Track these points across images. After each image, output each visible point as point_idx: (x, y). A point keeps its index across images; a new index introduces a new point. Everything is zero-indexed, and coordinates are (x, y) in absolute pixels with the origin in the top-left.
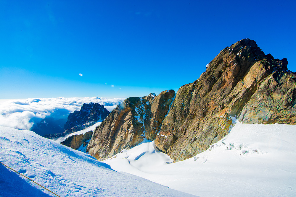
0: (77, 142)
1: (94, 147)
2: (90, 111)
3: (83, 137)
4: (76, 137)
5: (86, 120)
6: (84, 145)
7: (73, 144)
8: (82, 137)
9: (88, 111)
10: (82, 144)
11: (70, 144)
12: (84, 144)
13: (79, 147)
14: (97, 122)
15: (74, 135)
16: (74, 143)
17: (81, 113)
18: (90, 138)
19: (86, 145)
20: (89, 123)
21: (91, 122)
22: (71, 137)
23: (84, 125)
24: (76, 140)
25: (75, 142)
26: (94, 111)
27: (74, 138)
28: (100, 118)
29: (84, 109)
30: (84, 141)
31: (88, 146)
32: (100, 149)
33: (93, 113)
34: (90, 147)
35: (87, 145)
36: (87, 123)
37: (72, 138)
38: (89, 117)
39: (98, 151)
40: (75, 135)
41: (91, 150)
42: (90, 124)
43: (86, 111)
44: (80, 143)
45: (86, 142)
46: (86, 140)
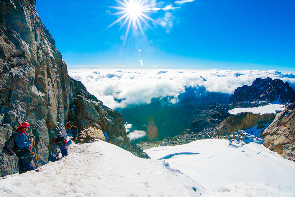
0: (250, 121)
1: (275, 137)
2: (264, 88)
3: (259, 117)
4: (250, 116)
5: (257, 97)
6: (259, 128)
7: (244, 122)
8: (257, 117)
9: (261, 87)
10: (255, 125)
11: (241, 121)
12: (258, 126)
13: (252, 127)
14: (272, 103)
15: (248, 112)
16: (246, 121)
17: (252, 88)
18: (268, 121)
19: (261, 128)
20: (259, 102)
21: (264, 101)
22: (244, 113)
23: (253, 102)
24: (250, 118)
25: (248, 120)
26: (271, 88)
27: (248, 115)
28: (279, 99)
29: (256, 84)
30: (259, 123)
31: (265, 131)
32: (287, 143)
33: (269, 91)
34: (268, 134)
35: (263, 130)
36: (258, 101)
37: (245, 115)
38: (262, 95)
39: (282, 144)
40: (250, 113)
41: (268, 137)
42: (262, 104)
43: (258, 87)
44: (254, 123)
45: (262, 125)
46: (262, 122)
